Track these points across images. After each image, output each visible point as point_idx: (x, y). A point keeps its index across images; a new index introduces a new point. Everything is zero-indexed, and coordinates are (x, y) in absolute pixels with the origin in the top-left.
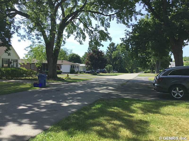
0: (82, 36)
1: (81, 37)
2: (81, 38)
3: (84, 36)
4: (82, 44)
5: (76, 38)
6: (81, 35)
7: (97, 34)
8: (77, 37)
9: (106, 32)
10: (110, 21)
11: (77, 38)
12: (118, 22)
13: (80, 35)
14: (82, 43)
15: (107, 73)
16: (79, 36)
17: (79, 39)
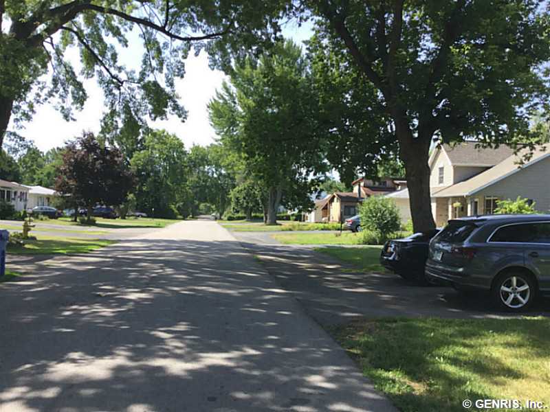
0: (73, 93)
1: (70, 95)
2: (70, 99)
3: (81, 93)
4: (71, 121)
5: (50, 97)
6: (71, 88)
7: (137, 91)
8: (54, 94)
9: (168, 90)
10: (185, 57)
11: (53, 96)
12: (212, 65)
13: (64, 89)
14: (70, 115)
15: (118, 217)
16: (61, 90)
17: (60, 100)
